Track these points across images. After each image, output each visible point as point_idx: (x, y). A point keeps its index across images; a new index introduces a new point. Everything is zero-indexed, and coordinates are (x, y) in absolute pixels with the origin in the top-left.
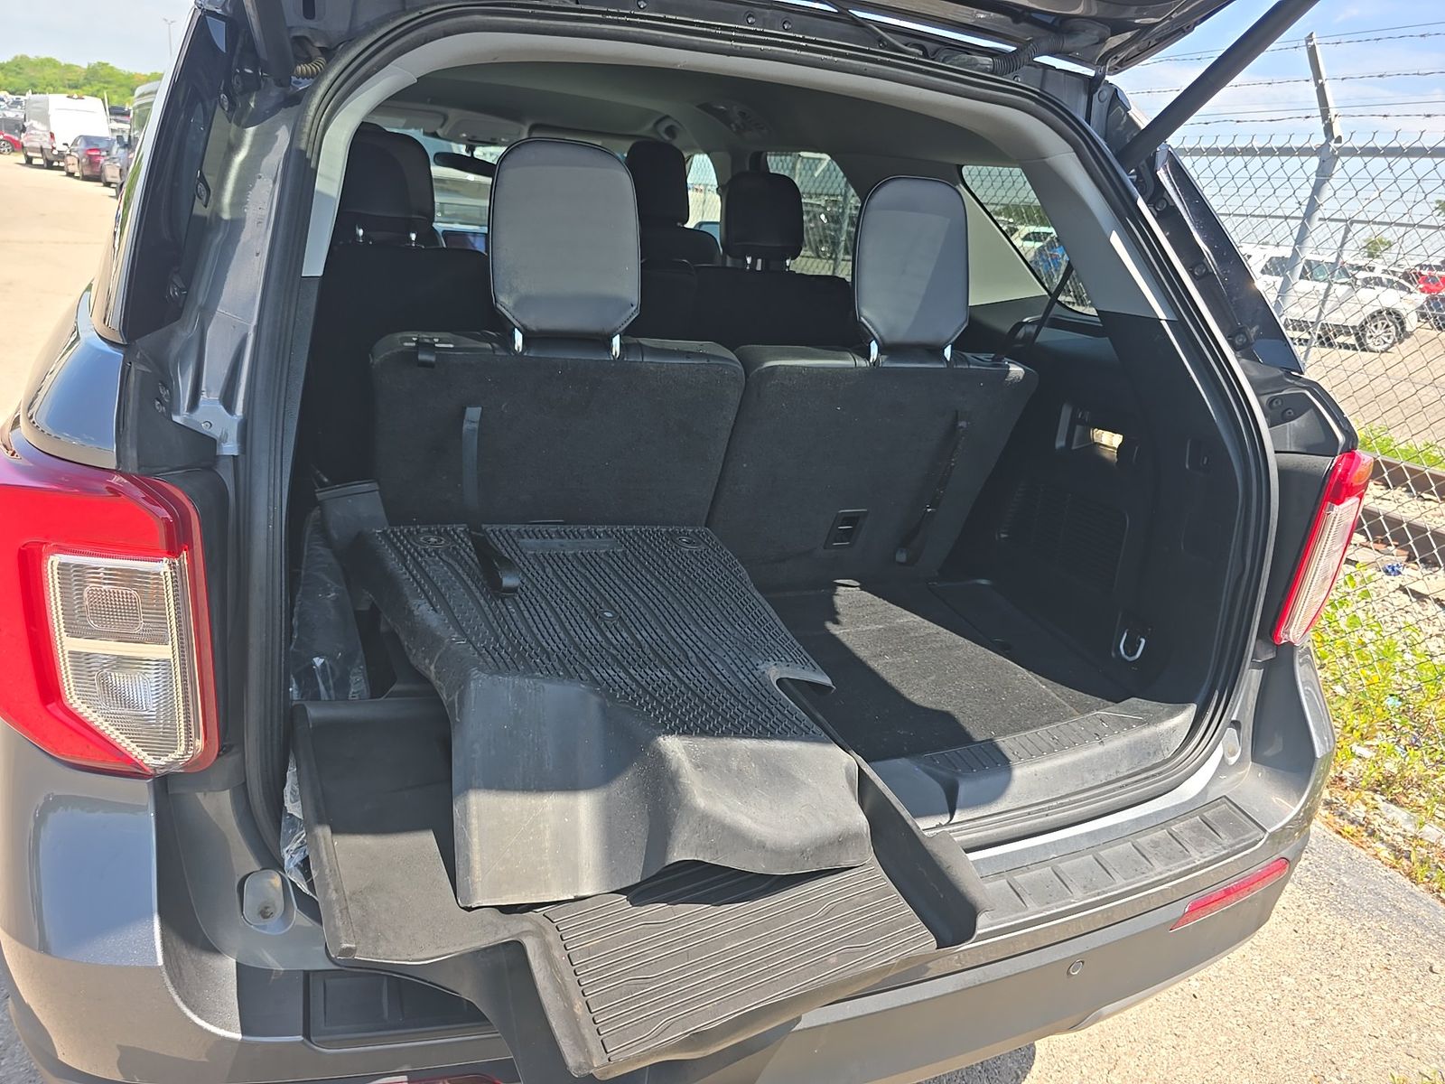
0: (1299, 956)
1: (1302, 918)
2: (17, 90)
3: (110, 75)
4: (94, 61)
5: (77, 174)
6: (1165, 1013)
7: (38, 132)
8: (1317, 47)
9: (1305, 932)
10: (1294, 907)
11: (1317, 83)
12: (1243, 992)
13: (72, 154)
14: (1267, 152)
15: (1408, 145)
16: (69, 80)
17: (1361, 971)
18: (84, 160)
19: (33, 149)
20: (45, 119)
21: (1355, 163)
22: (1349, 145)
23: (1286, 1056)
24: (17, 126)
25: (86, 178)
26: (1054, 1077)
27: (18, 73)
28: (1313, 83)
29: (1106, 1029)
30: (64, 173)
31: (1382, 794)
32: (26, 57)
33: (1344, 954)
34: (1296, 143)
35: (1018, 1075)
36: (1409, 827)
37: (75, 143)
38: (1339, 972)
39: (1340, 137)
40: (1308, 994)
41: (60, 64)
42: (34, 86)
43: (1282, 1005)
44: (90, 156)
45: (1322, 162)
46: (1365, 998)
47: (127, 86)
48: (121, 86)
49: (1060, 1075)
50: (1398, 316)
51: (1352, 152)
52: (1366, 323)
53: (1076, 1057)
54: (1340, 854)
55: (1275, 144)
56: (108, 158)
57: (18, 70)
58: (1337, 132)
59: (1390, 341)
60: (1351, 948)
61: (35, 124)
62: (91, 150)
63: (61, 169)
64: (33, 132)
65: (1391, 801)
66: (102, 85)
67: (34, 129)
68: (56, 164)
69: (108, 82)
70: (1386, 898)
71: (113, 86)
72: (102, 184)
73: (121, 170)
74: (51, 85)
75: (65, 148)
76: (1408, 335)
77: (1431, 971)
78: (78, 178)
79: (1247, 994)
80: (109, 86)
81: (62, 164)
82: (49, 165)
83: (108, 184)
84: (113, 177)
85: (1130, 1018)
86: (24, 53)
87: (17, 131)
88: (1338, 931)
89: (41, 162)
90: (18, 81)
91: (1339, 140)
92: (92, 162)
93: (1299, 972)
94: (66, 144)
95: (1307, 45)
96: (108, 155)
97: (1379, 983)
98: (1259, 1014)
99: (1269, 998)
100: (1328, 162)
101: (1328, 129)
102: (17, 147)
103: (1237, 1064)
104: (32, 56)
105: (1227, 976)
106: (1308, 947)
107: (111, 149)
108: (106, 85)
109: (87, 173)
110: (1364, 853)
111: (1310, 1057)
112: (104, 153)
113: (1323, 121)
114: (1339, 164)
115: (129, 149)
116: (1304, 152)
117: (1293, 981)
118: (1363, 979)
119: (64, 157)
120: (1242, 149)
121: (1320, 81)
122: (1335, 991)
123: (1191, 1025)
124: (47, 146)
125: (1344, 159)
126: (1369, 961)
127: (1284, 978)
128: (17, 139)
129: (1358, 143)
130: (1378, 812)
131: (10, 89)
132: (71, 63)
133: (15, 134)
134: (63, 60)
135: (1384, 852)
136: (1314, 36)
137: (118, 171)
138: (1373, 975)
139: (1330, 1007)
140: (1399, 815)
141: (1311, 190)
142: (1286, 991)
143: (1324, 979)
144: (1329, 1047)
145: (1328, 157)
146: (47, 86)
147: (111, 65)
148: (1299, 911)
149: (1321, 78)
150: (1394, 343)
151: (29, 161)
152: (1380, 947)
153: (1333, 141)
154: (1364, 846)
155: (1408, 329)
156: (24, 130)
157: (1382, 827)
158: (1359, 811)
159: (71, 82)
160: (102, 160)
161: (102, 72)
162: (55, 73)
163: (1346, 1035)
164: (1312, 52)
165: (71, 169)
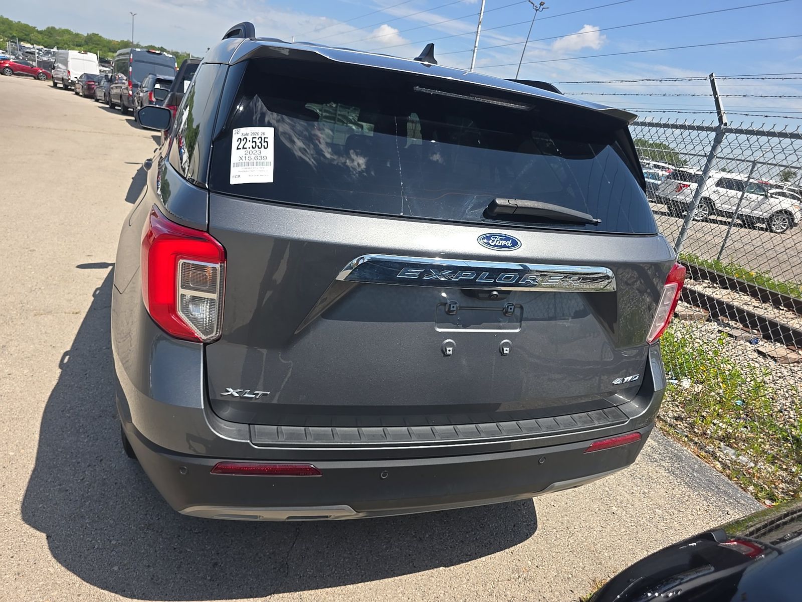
0: (666, 502)
1: (670, 488)
2: (48, 46)
3: (99, 41)
4: (90, 32)
5: (81, 94)
6: (598, 518)
7: (61, 70)
8: (715, 80)
9: (671, 493)
10: (668, 483)
11: (715, 97)
12: (636, 514)
13: (79, 83)
14: (691, 128)
15: (757, 129)
16: (77, 42)
17: (694, 510)
18: (85, 87)
19: (58, 79)
20: (66, 63)
21: (732, 136)
22: (730, 127)
23: (651, 539)
24: (50, 66)
25: (85, 96)
26: (544, 537)
27: (50, 37)
28: (713, 96)
29: (570, 521)
30: (74, 93)
31: (724, 442)
32: (54, 28)
33: (687, 503)
34: (705, 125)
35: (527, 535)
36: (733, 457)
37: (81, 77)
38: (683, 510)
39: (726, 123)
40: (667, 517)
41: (73, 32)
42: (57, 43)
43: (653, 520)
44: (89, 84)
45: (717, 135)
46: (693, 521)
47: (108, 47)
48: (104, 46)
49: (546, 536)
50: (791, 214)
51: (731, 131)
52: (773, 216)
53: (555, 531)
54: (695, 464)
55: (696, 124)
56: (98, 86)
57: (50, 35)
58: (725, 120)
59: (785, 228)
60: (691, 501)
61: (60, 65)
62: (89, 81)
63: (72, 90)
64: (58, 70)
65: (728, 446)
66: (94, 45)
67: (60, 68)
68: (69, 87)
69: (98, 44)
70: (714, 484)
71: (101, 46)
72: (94, 100)
73: (105, 93)
74: (67, 44)
75: (75, 79)
76: (796, 225)
77: (727, 513)
78: (81, 96)
79: (638, 514)
80: (98, 46)
81: (73, 88)
82: (66, 88)
83: (97, 100)
84: (100, 96)
85: (582, 518)
86: (53, 26)
87: (50, 69)
88: (687, 494)
89: (61, 86)
90: (49, 41)
91: (726, 124)
92: (90, 88)
93: (665, 508)
94: (76, 78)
95: (710, 78)
96: (99, 85)
97: (701, 516)
98: (642, 522)
99: (648, 517)
100: (719, 135)
101: (720, 119)
102: (48, 77)
103: (628, 540)
104: (57, 28)
105: (630, 507)
106: (671, 499)
107: (101, 82)
108: (96, 46)
109: (86, 93)
110: (708, 465)
111: (662, 541)
112: (97, 84)
113: (718, 116)
114: (725, 136)
115: (111, 82)
116: (708, 129)
117: (661, 511)
118: (694, 514)
119: (74, 84)
120: (680, 125)
121: (717, 96)
122: (680, 517)
123: (610, 524)
124: (65, 77)
125: (727, 134)
126: (699, 507)
127: (657, 510)
128: (49, 72)
129: (734, 126)
130: (720, 449)
131: (45, 45)
132: (78, 33)
133: (48, 70)
134: (74, 30)
135: (719, 466)
136: (714, 75)
137: (103, 93)
138: (699, 513)
139: (676, 523)
140: (731, 451)
141: (711, 148)
142: (657, 515)
143: (676, 512)
144: (672, 538)
145: (720, 132)
146: (65, 44)
147: (100, 35)
148: (670, 485)
149: (717, 94)
150: (787, 228)
151: (55, 85)
152: (705, 502)
153: (723, 125)
154: (710, 463)
155: (796, 221)
156: (54, 68)
157: (721, 456)
158: (710, 448)
159: (78, 43)
160: (95, 87)
161: (94, 39)
162: (69, 38)
163: (681, 534)
164: (713, 82)
165: (78, 90)
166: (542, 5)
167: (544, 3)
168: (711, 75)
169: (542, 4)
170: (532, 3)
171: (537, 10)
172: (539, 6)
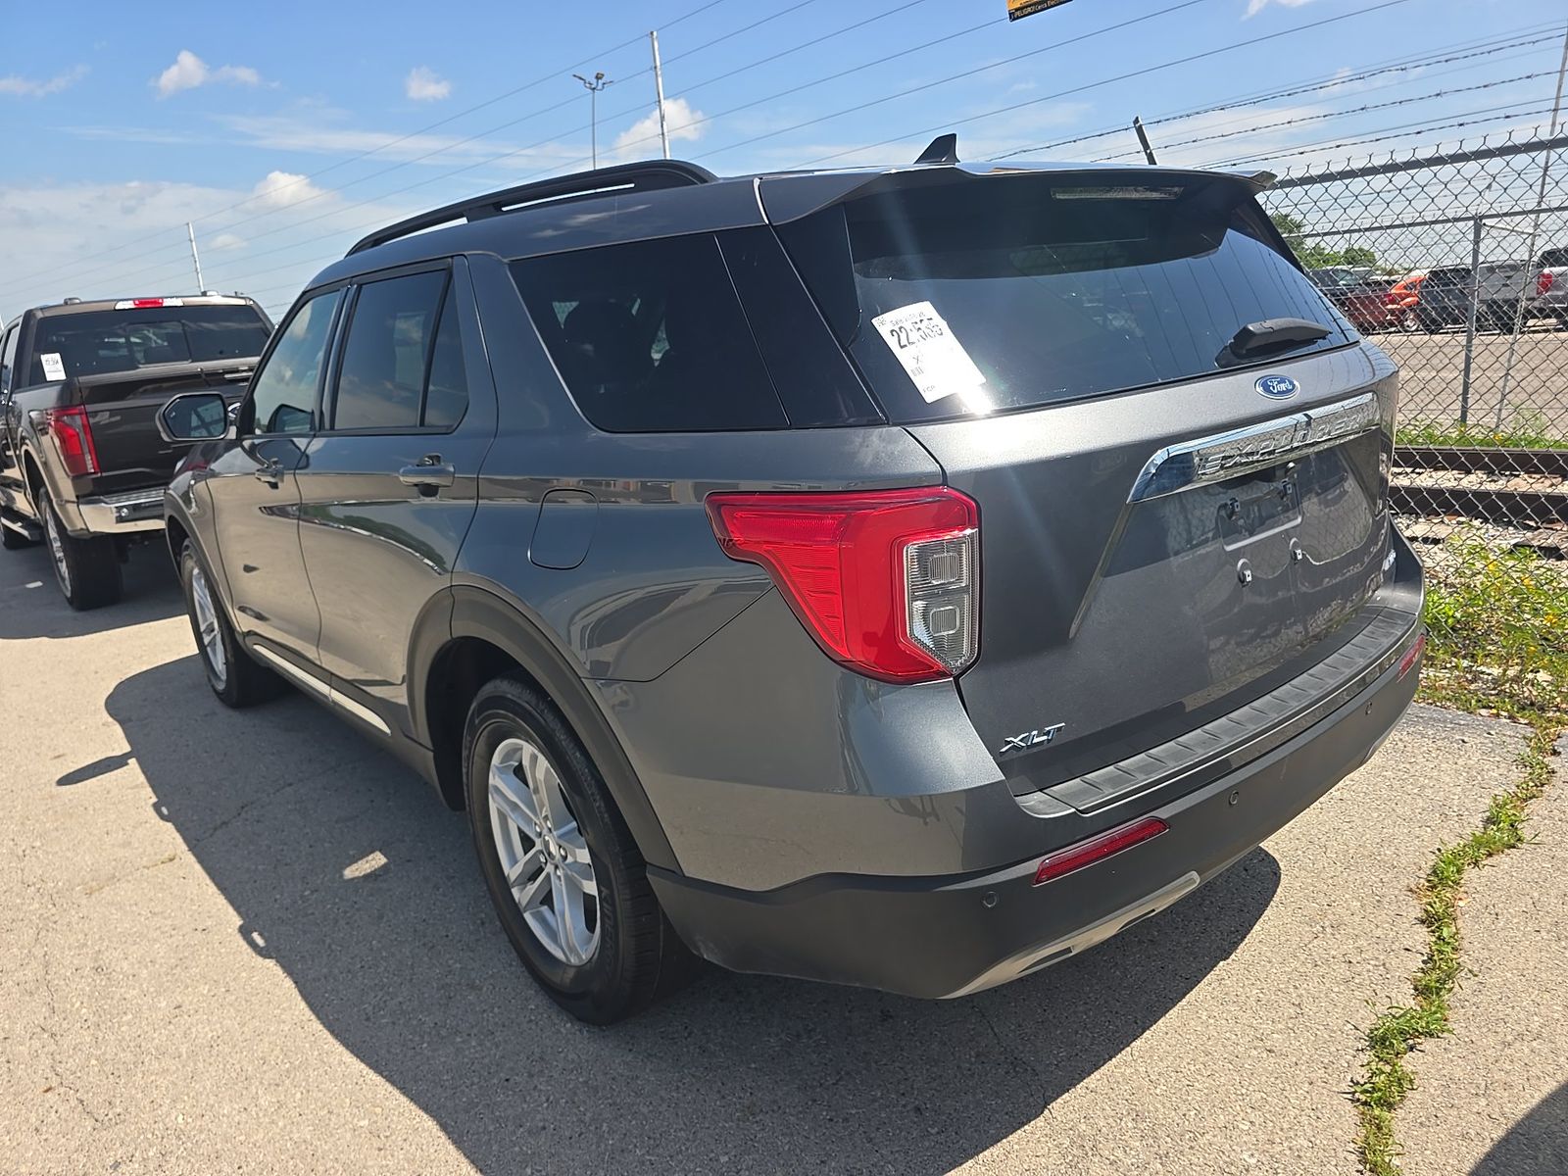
17: (1425, 755)
23: (1417, 811)
38: (1413, 760)
46: (1438, 768)
97: (1440, 758)
111: (1430, 807)
118: (1429, 759)
126: (1425, 748)
138: (1433, 755)
139: (1422, 779)
144: (1437, 798)
152: (1426, 740)
166: (601, 78)
167: (603, 75)
168: (1136, 121)
169: (598, 77)
170: (581, 78)
171: (594, 89)
172: (594, 81)
